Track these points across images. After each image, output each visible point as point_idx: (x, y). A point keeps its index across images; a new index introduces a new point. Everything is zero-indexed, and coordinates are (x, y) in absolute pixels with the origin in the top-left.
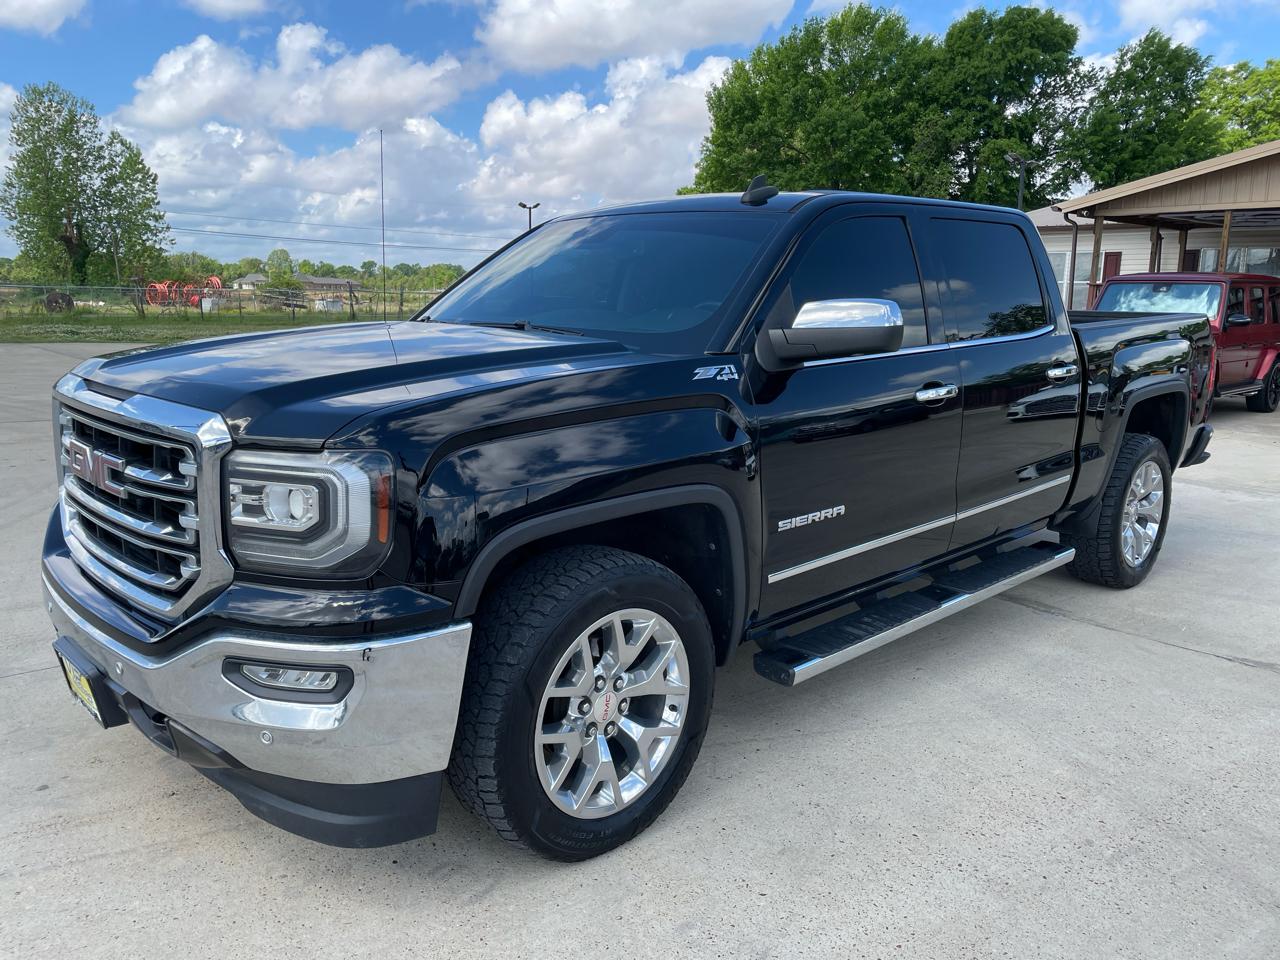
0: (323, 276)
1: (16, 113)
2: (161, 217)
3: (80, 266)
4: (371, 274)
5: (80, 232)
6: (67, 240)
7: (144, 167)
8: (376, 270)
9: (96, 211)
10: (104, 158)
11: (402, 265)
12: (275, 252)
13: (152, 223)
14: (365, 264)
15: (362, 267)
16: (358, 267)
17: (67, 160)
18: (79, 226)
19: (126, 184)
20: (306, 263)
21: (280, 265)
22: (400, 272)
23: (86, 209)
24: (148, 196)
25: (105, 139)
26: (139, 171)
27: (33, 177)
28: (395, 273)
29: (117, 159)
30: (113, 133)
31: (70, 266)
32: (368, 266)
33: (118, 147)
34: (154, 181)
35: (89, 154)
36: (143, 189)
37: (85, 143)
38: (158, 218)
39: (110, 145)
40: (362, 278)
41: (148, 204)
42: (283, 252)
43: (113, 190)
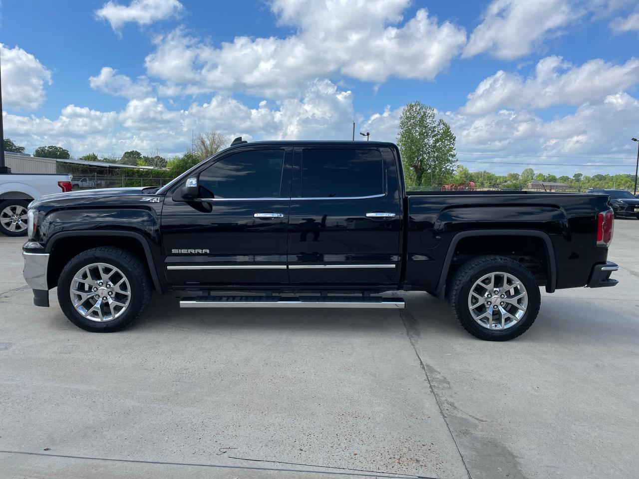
0: (549, 181)
1: (403, 115)
2: (455, 156)
3: (419, 178)
4: (578, 180)
5: (421, 164)
6: (415, 167)
7: (451, 134)
8: (582, 178)
9: (429, 154)
10: (435, 131)
11: (598, 175)
12: (526, 170)
13: (450, 158)
14: (575, 175)
15: (574, 177)
16: (571, 177)
17: (421, 134)
18: (421, 161)
19: (442, 142)
20: (540, 175)
21: (528, 176)
22: (596, 179)
23: (425, 153)
24: (451, 146)
25: (437, 123)
26: (448, 136)
27: (405, 141)
28: (593, 179)
29: (441, 131)
30: (440, 120)
31: (416, 178)
32: (578, 176)
33: (442, 126)
34: (454, 140)
35: (430, 130)
36: (449, 143)
37: (428, 125)
38: (453, 156)
39: (439, 125)
40: (571, 182)
41: (451, 149)
42: (531, 169)
43: (438, 145)
